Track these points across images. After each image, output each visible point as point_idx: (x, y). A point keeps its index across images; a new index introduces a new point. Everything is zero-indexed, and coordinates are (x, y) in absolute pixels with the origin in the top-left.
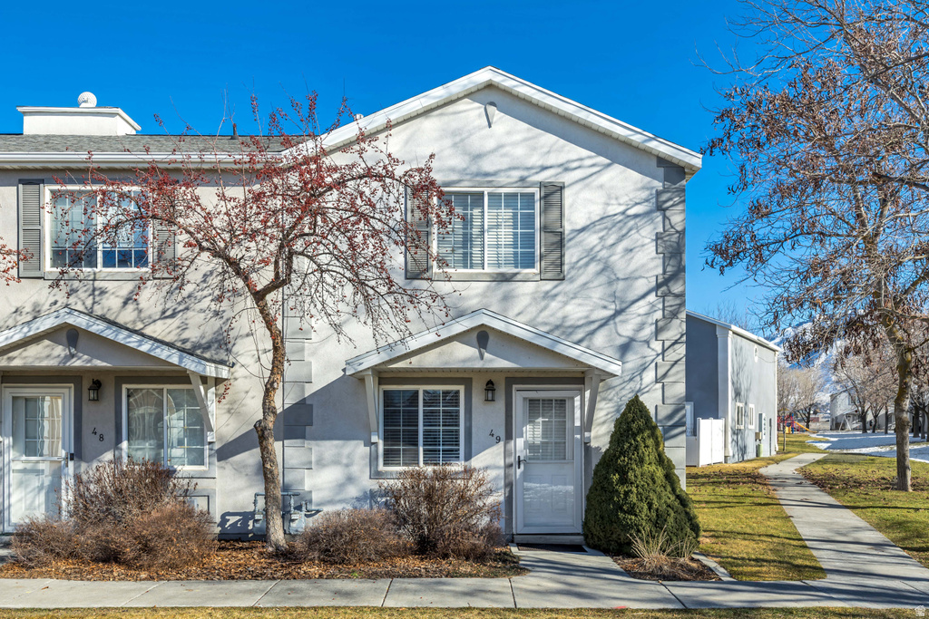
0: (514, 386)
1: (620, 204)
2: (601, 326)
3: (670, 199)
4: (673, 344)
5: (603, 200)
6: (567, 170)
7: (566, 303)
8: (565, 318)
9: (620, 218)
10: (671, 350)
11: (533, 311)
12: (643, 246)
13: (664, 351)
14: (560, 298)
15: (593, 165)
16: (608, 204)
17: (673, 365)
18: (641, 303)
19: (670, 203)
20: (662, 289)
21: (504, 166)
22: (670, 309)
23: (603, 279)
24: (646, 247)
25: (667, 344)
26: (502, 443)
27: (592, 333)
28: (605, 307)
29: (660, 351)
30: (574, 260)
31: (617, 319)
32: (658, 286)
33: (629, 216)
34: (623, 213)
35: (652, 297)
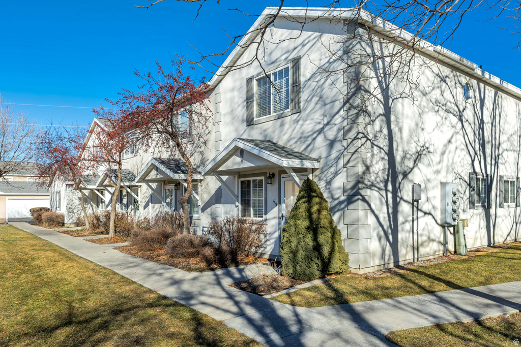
0: (282, 175)
1: (326, 57)
2: (318, 135)
3: (351, 44)
4: (353, 141)
5: (319, 57)
6: (304, 46)
7: (302, 125)
8: (302, 133)
9: (327, 65)
10: (351, 145)
11: (290, 131)
12: (337, 79)
13: (348, 146)
14: (300, 123)
15: (314, 38)
16: (321, 60)
17: (353, 155)
18: (337, 116)
19: (351, 46)
20: (346, 106)
21: (279, 55)
22: (350, 118)
23: (318, 106)
24: (339, 80)
25: (349, 141)
26: (277, 206)
27: (314, 139)
28: (319, 123)
29: (346, 147)
30: (306, 98)
31: (325, 130)
32: (345, 104)
33: (331, 63)
34: (328, 62)
35: (342, 112)
